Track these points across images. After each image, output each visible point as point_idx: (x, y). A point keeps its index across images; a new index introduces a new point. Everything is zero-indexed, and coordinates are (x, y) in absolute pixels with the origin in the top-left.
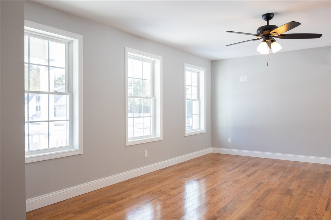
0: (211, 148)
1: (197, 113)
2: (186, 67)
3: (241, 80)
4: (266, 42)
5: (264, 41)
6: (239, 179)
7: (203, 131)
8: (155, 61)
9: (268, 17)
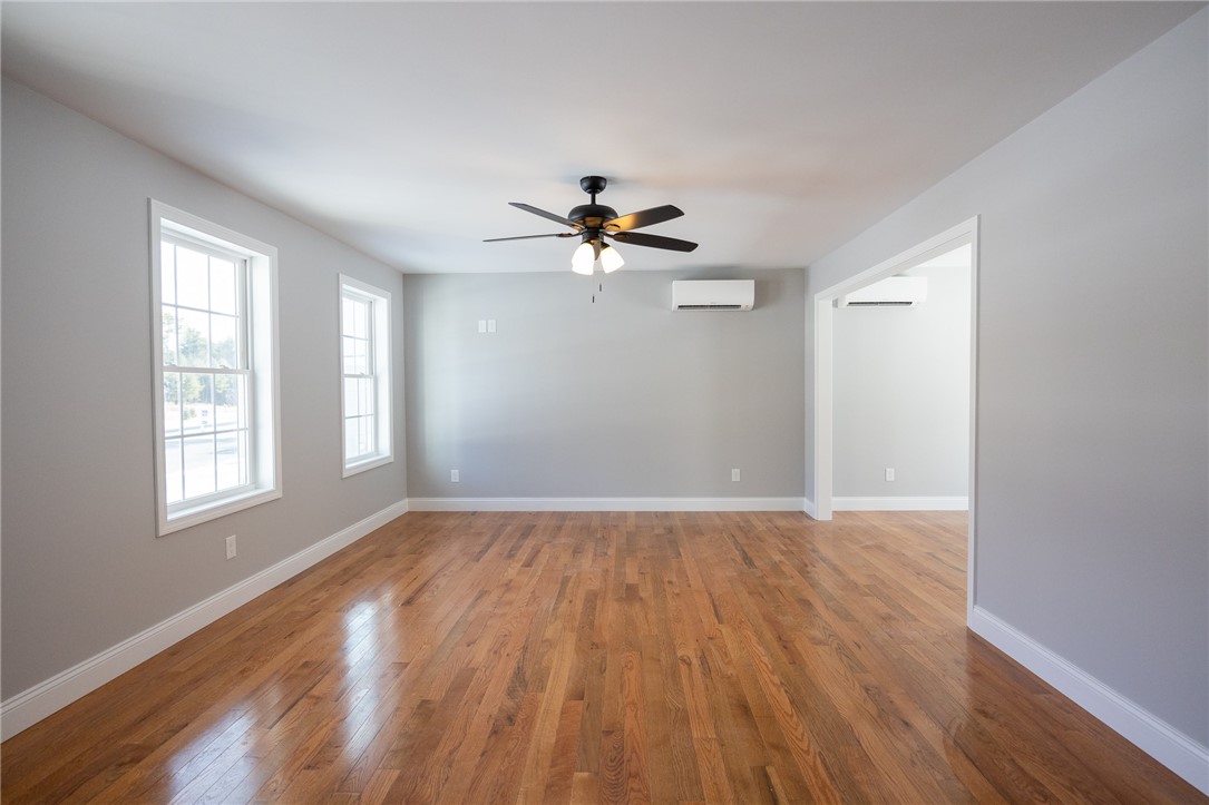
0: (407, 500)
1: (370, 410)
2: (345, 286)
3: (482, 329)
4: (592, 244)
5: (588, 241)
6: (510, 577)
7: (386, 458)
8: (251, 258)
9: (594, 184)
